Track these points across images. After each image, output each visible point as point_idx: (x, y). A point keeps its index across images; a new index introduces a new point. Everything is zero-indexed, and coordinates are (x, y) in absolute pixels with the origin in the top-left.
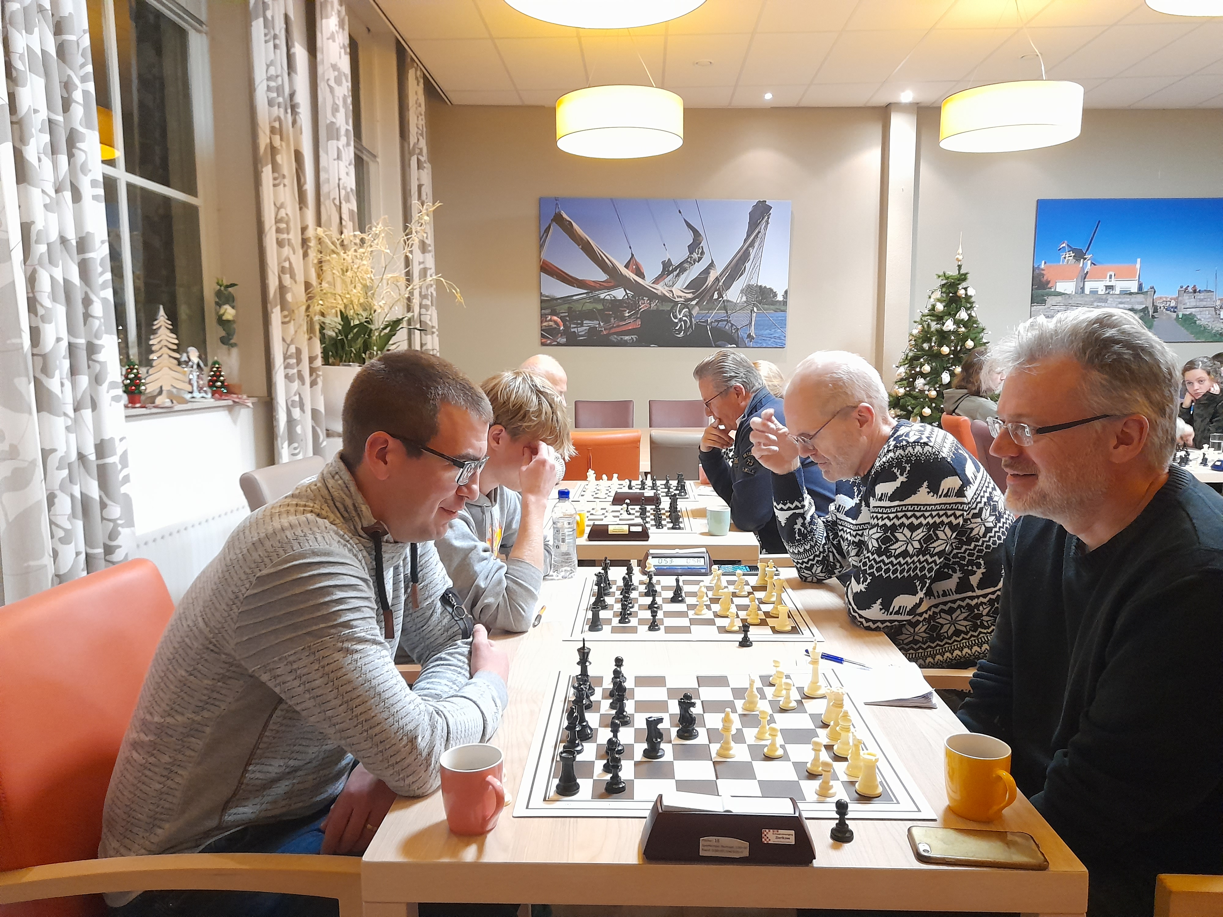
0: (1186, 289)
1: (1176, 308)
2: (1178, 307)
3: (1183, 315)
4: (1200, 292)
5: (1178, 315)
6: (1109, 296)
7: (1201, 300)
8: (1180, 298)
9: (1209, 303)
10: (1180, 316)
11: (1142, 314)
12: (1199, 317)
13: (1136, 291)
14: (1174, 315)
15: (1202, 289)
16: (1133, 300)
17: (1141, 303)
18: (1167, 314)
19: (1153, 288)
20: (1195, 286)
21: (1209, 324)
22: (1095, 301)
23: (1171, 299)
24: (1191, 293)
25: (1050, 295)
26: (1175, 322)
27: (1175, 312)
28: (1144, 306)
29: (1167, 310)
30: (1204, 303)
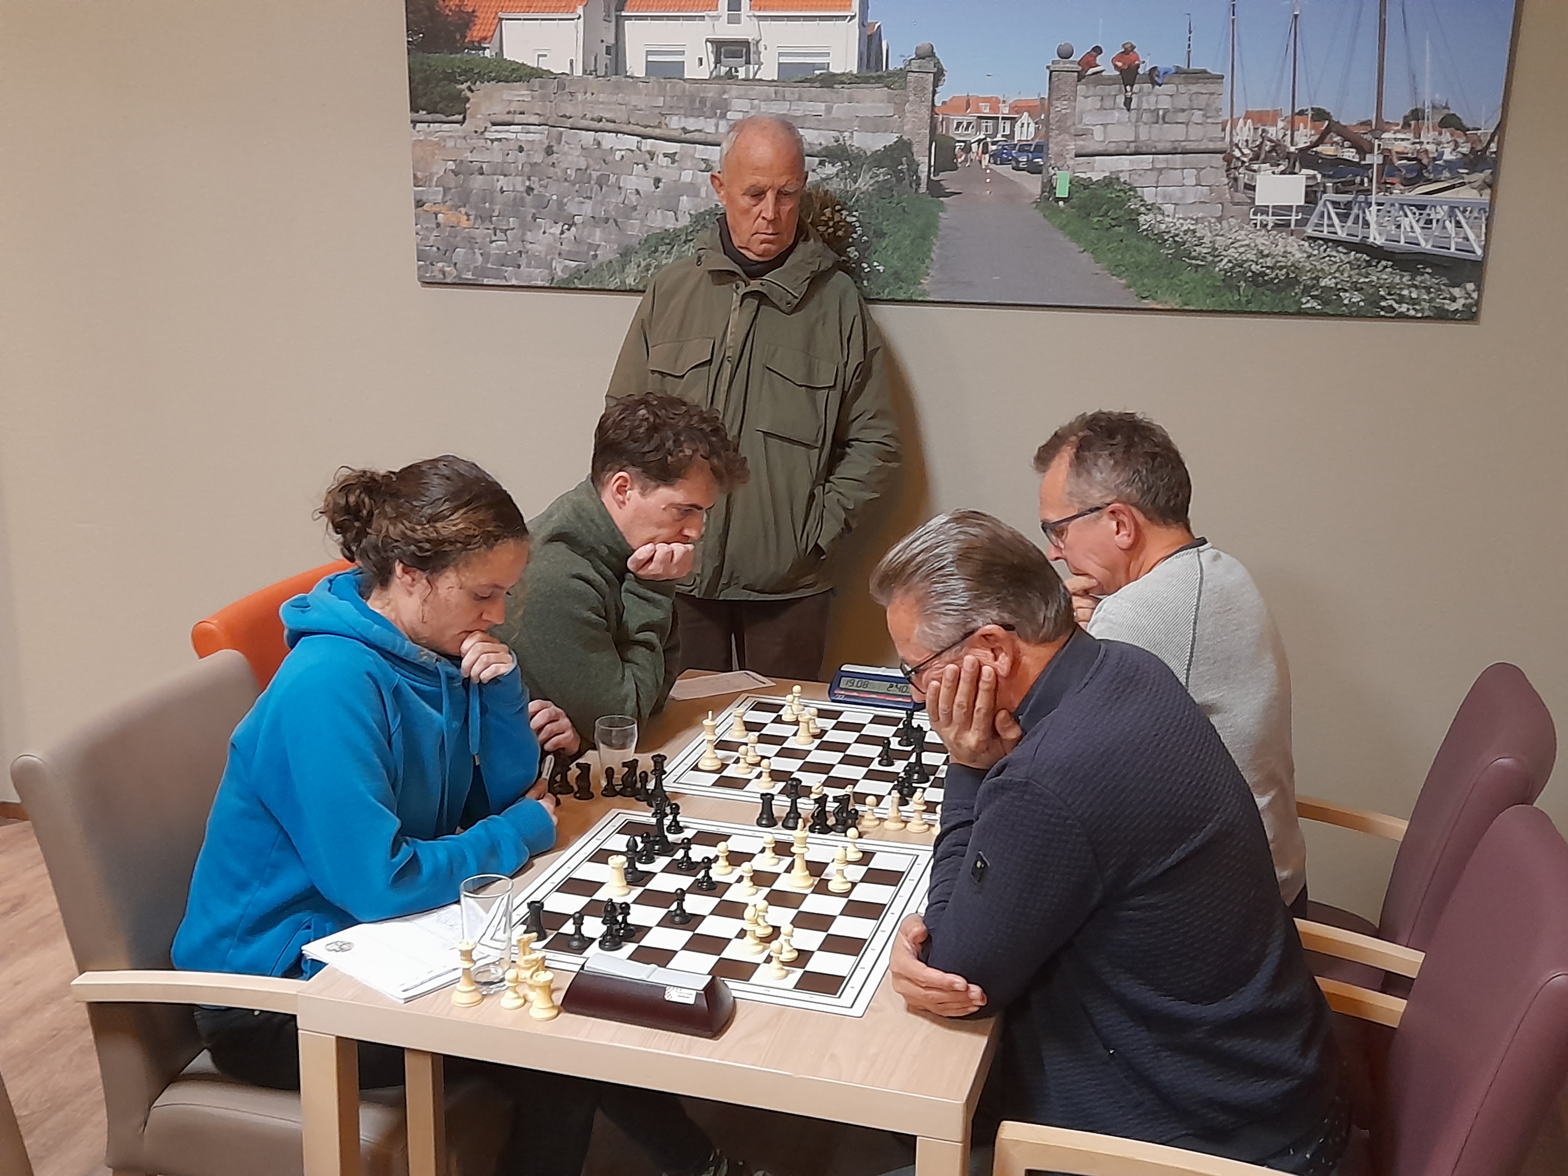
0: (1089, 61)
1: (1040, 149)
2: (1053, 148)
3: (1077, 185)
4: (1153, 77)
5: (1049, 187)
6: (734, 90)
7: (1161, 118)
8: (1060, 106)
9: (1195, 132)
10: (1062, 191)
11: (882, 174)
12: (1149, 195)
13: (853, 67)
14: (1033, 185)
15: (1163, 65)
16: (840, 109)
17: (876, 125)
18: (998, 178)
19: (933, 55)
20: (1128, 50)
21: (1202, 230)
22: (672, 110)
23: (1018, 108)
24: (1111, 81)
25: (481, 77)
26: (1038, 215)
27: (1034, 169)
28: (893, 138)
29: (997, 158)
30: (1174, 133)
